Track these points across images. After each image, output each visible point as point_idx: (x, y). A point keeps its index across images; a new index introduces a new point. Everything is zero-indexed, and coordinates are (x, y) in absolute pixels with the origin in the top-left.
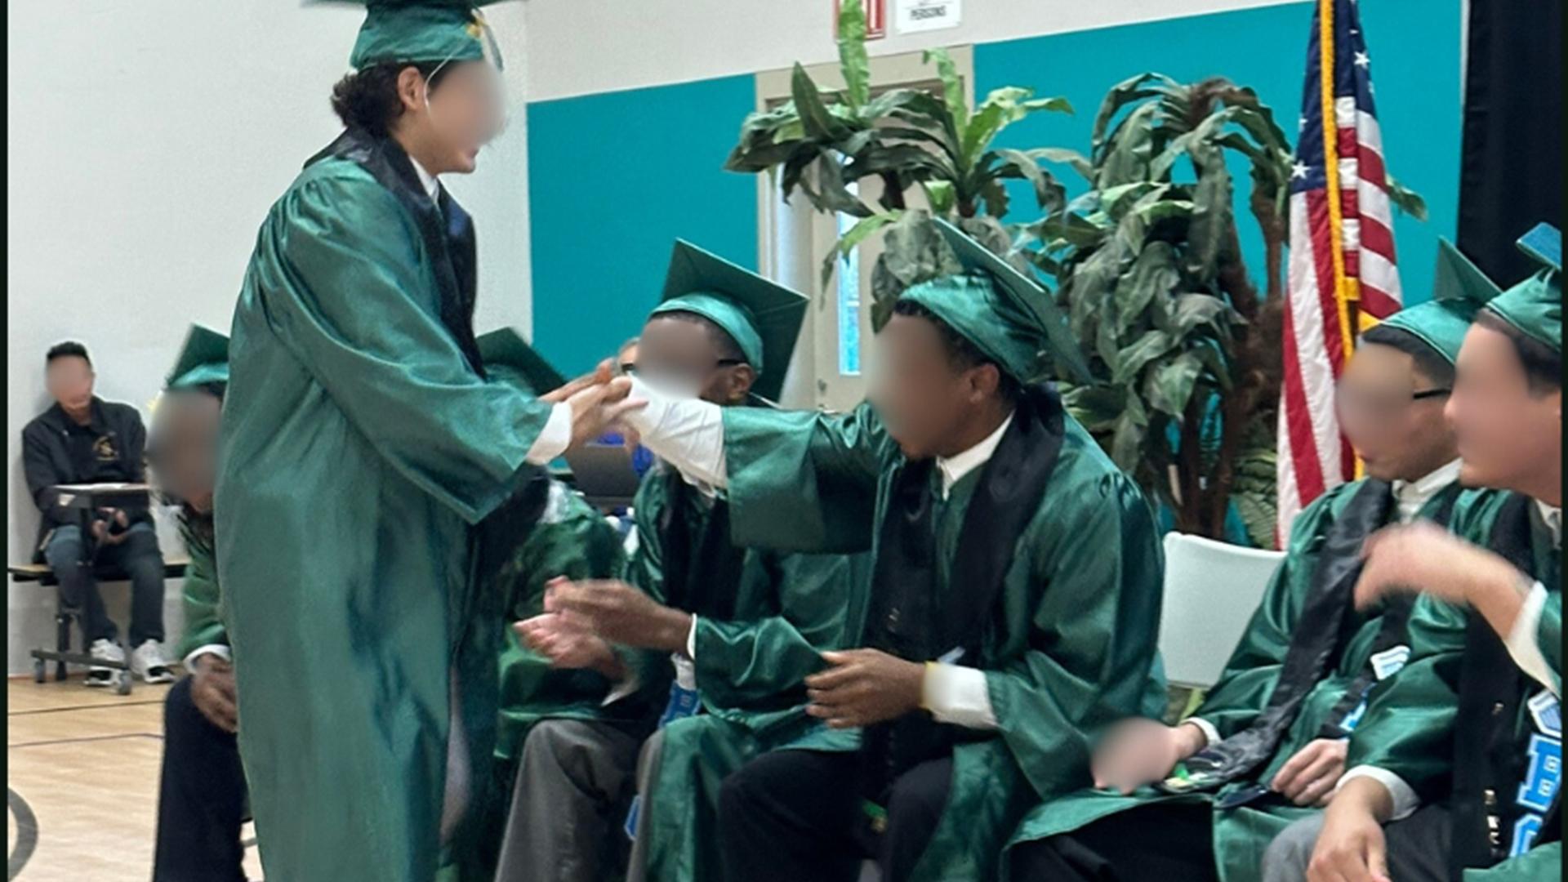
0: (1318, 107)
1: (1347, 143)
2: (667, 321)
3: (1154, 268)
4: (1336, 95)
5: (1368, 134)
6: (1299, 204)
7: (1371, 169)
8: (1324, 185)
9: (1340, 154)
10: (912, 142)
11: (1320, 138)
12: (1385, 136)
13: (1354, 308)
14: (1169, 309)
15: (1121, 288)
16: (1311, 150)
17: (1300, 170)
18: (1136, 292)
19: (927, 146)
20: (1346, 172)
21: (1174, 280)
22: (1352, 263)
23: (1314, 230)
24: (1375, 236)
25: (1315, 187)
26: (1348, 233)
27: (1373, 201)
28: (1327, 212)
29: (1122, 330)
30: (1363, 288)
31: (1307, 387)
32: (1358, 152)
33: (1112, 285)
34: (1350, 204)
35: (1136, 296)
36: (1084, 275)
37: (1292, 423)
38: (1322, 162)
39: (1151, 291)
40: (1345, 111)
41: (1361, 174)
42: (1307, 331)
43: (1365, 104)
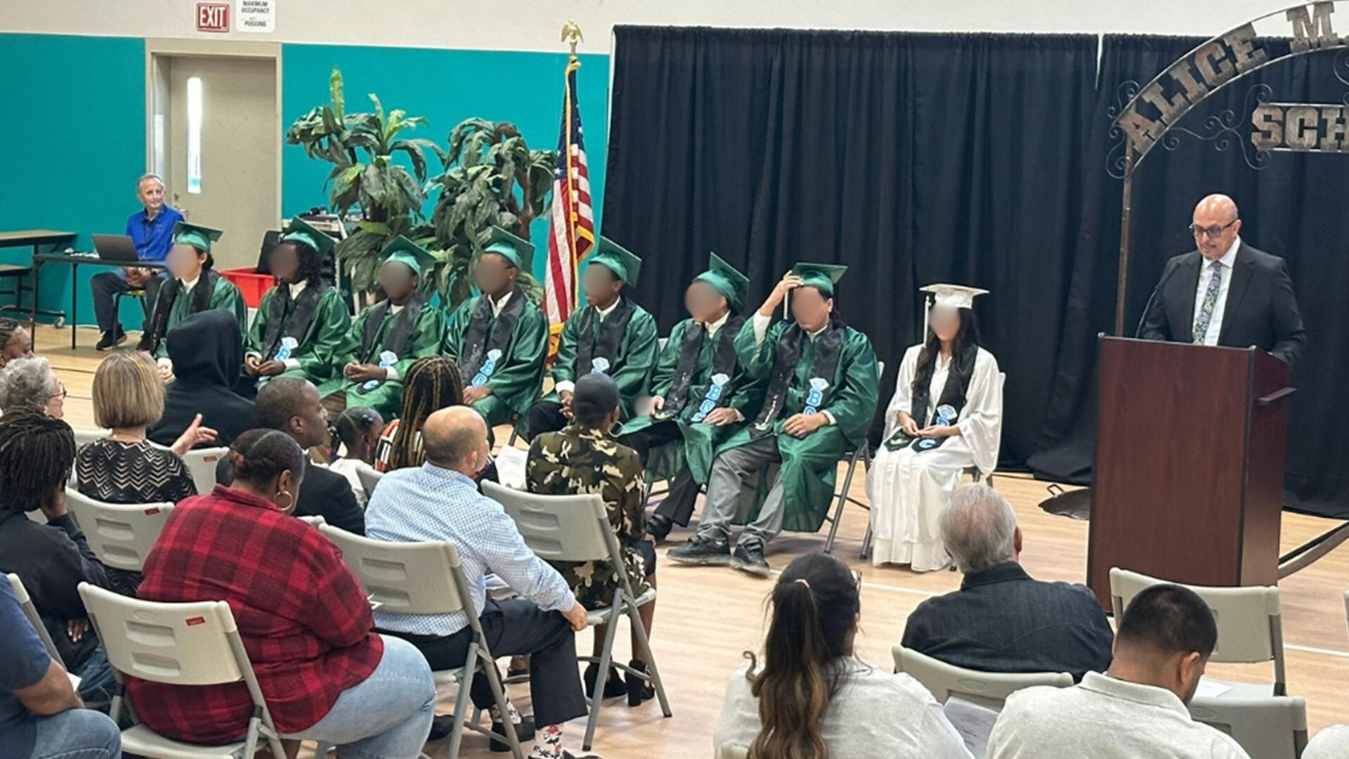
0: (565, 148)
1: (575, 161)
2: (491, 256)
3: (490, 201)
4: (572, 143)
5: (583, 160)
6: (557, 184)
7: (583, 172)
8: (566, 177)
9: (573, 166)
10: (364, 134)
11: (566, 159)
12: (588, 158)
13: (576, 224)
14: (498, 218)
15: (478, 210)
16: (562, 164)
17: (558, 171)
18: (484, 211)
19: (370, 136)
20: (573, 173)
21: (498, 207)
22: (576, 206)
23: (563, 194)
24: (584, 197)
25: (563, 177)
26: (574, 195)
27: (584, 185)
28: (567, 188)
29: (477, 225)
30: (579, 217)
31: (560, 254)
32: (579, 165)
33: (474, 208)
34: (576, 185)
35: (484, 213)
36: (461, 203)
37: (553, 268)
38: (566, 168)
39: (489, 210)
40: (574, 150)
41: (580, 173)
42: (560, 234)
43: (581, 147)
